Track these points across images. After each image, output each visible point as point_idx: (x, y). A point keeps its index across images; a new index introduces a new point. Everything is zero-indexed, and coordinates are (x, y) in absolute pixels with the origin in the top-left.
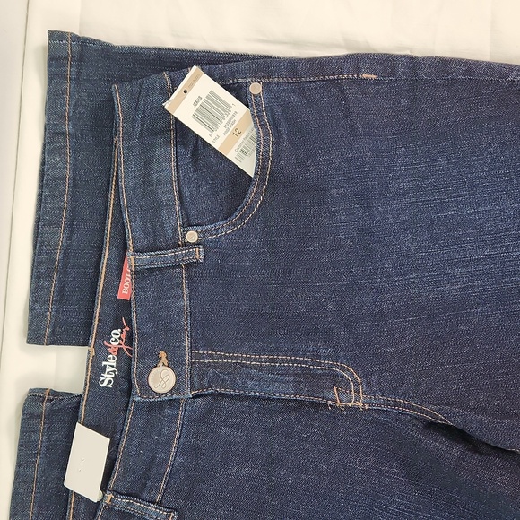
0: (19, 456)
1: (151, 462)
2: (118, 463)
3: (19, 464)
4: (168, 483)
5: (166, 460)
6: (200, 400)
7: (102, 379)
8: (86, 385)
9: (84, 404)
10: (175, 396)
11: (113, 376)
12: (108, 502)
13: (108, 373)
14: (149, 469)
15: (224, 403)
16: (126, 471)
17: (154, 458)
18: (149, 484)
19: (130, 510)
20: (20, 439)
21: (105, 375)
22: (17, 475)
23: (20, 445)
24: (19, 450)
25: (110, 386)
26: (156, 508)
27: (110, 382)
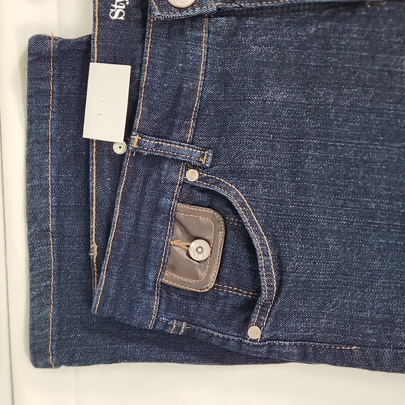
0: (29, 111)
1: (178, 94)
2: (141, 102)
3: (30, 121)
4: (197, 120)
5: (194, 91)
6: (223, 20)
7: (112, 10)
8: (95, 20)
9: (96, 41)
10: (198, 10)
11: (124, 7)
12: (135, 145)
13: (118, 4)
14: (175, 105)
15: (250, 22)
16: (151, 109)
17: (181, 88)
18: (177, 122)
19: (160, 153)
20: (29, 88)
21: (116, 6)
22: (30, 134)
23: (30, 96)
24: (29, 103)
25: (122, 18)
26: (189, 147)
27: (121, 14)
